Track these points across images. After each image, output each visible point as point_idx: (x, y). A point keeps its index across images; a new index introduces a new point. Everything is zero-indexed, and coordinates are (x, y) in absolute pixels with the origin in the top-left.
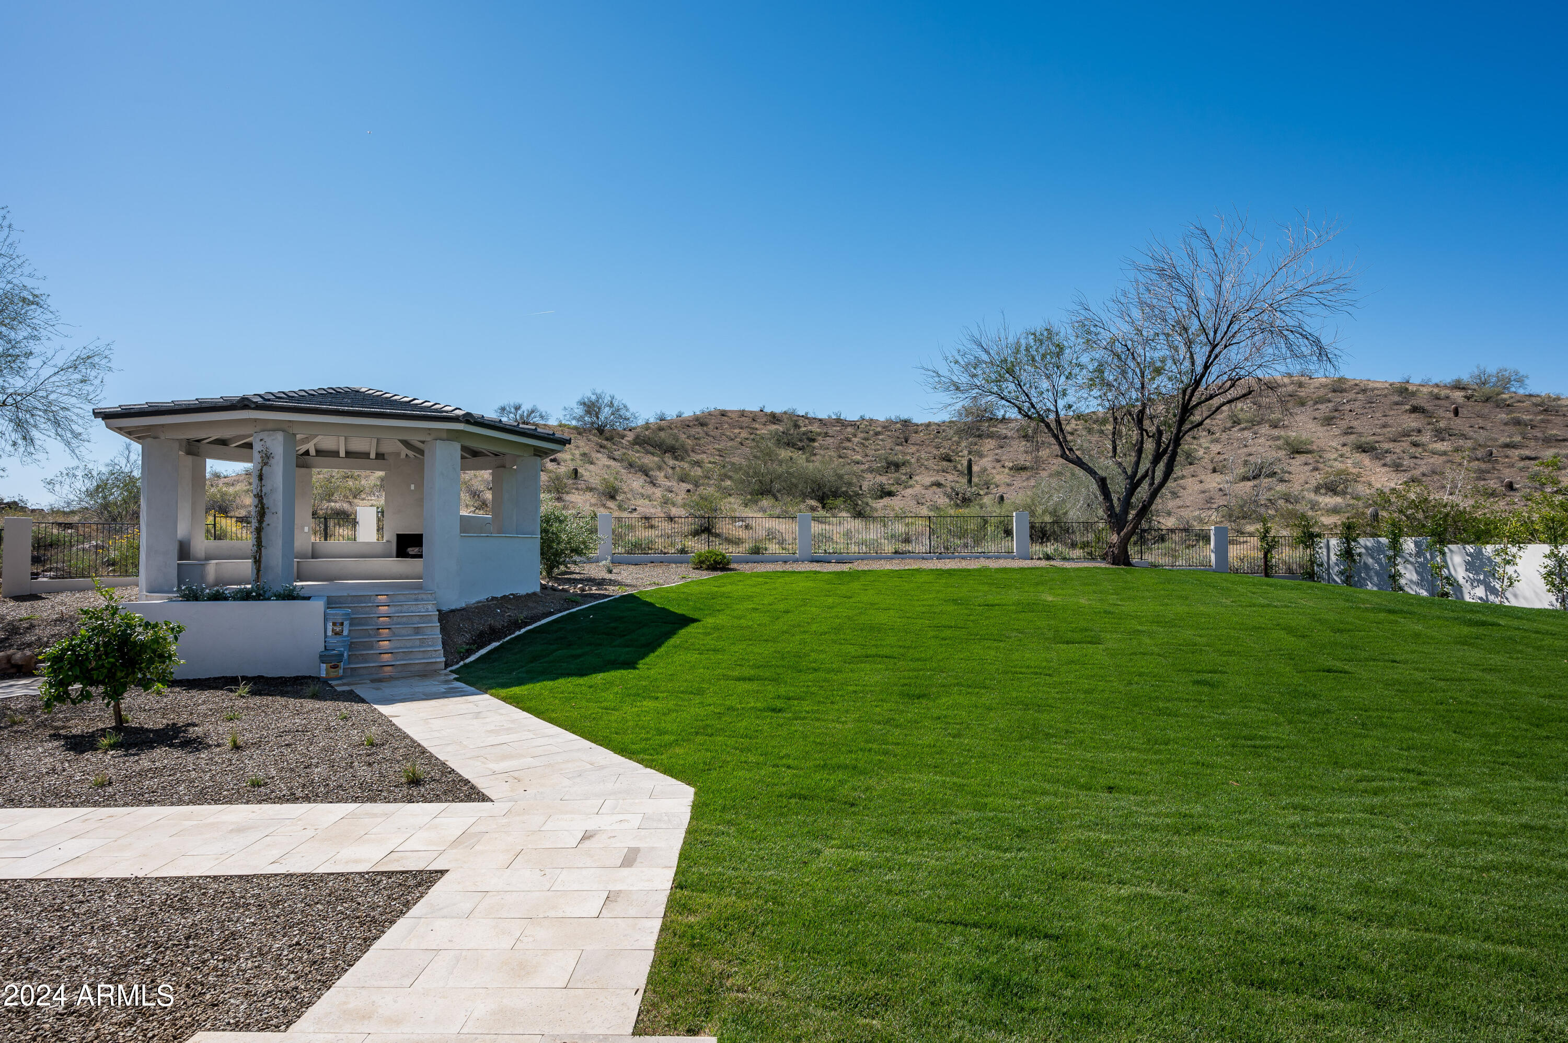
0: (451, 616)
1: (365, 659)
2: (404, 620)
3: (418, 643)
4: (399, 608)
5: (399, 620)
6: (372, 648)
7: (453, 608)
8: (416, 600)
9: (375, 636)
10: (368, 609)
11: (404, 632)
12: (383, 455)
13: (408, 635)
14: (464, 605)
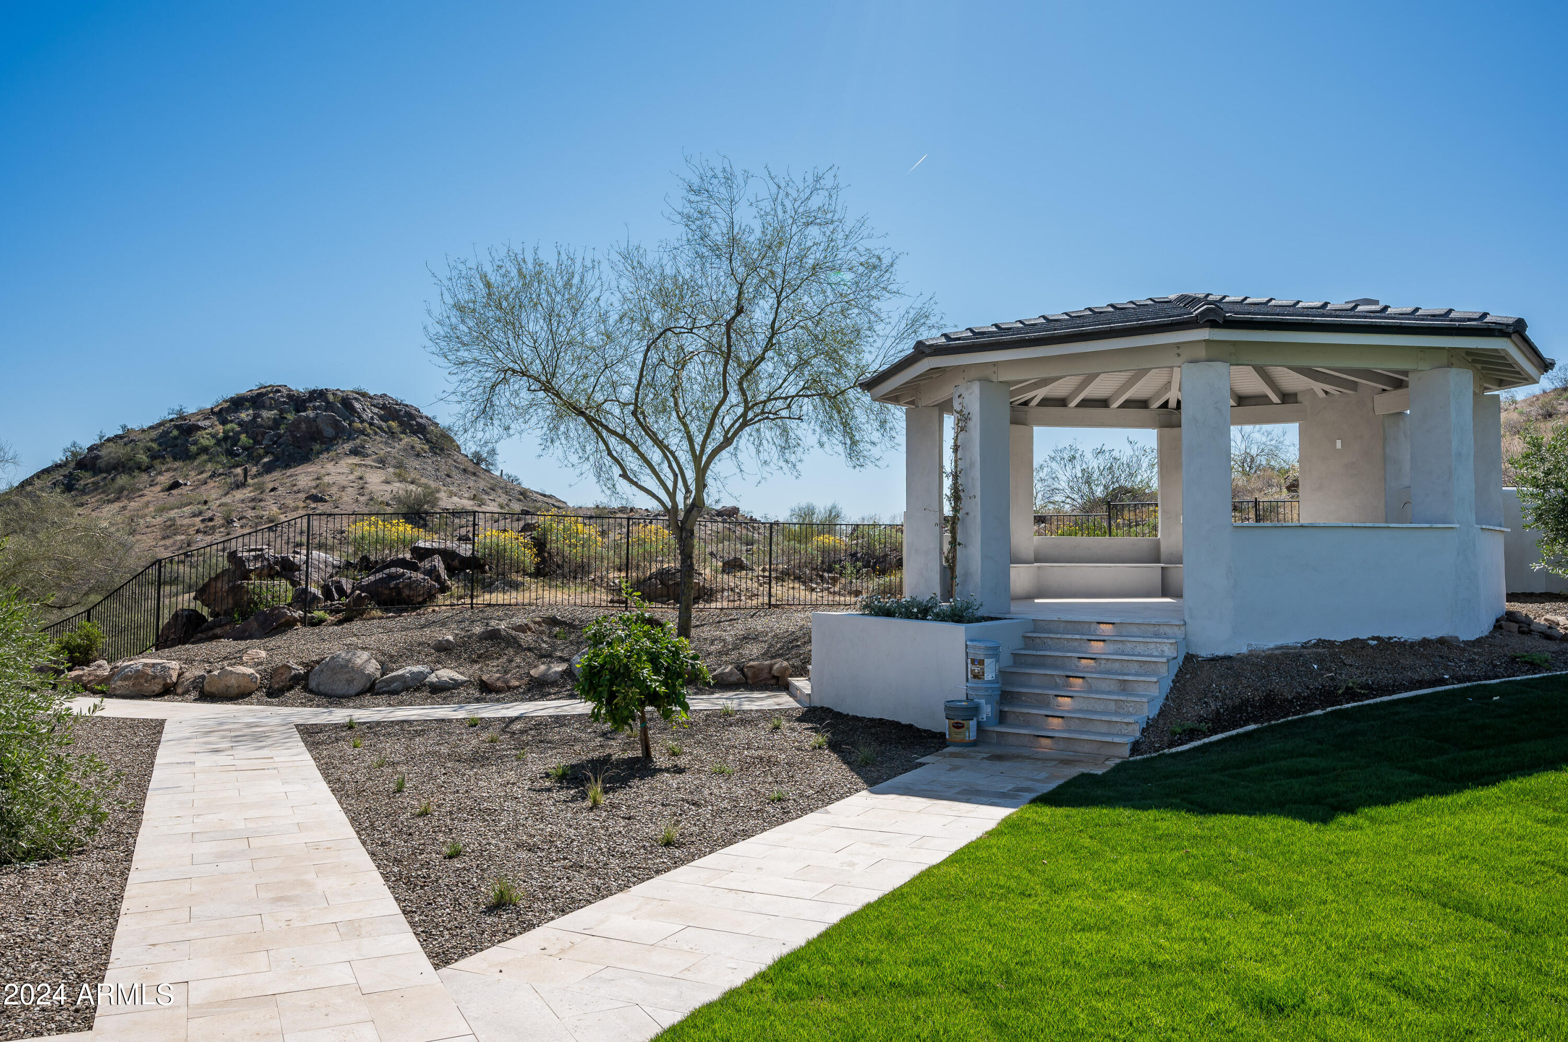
0: (1207, 667)
1: (1027, 721)
2: (1117, 666)
3: (1112, 706)
4: (1120, 646)
5: (1109, 665)
6: (1047, 705)
7: (1221, 653)
8: (1156, 635)
9: (1056, 686)
10: (1076, 644)
11: (1104, 686)
12: (1295, 395)
13: (1109, 693)
14: (1244, 650)
